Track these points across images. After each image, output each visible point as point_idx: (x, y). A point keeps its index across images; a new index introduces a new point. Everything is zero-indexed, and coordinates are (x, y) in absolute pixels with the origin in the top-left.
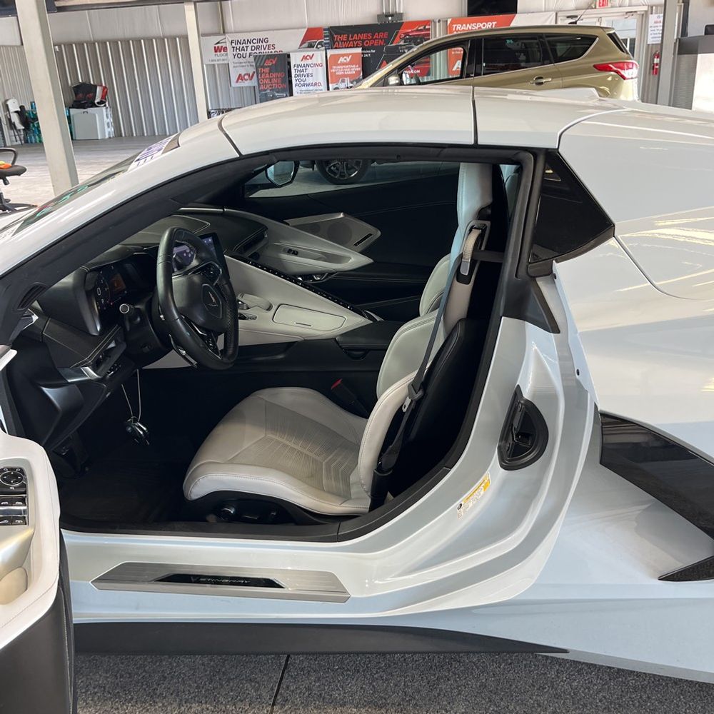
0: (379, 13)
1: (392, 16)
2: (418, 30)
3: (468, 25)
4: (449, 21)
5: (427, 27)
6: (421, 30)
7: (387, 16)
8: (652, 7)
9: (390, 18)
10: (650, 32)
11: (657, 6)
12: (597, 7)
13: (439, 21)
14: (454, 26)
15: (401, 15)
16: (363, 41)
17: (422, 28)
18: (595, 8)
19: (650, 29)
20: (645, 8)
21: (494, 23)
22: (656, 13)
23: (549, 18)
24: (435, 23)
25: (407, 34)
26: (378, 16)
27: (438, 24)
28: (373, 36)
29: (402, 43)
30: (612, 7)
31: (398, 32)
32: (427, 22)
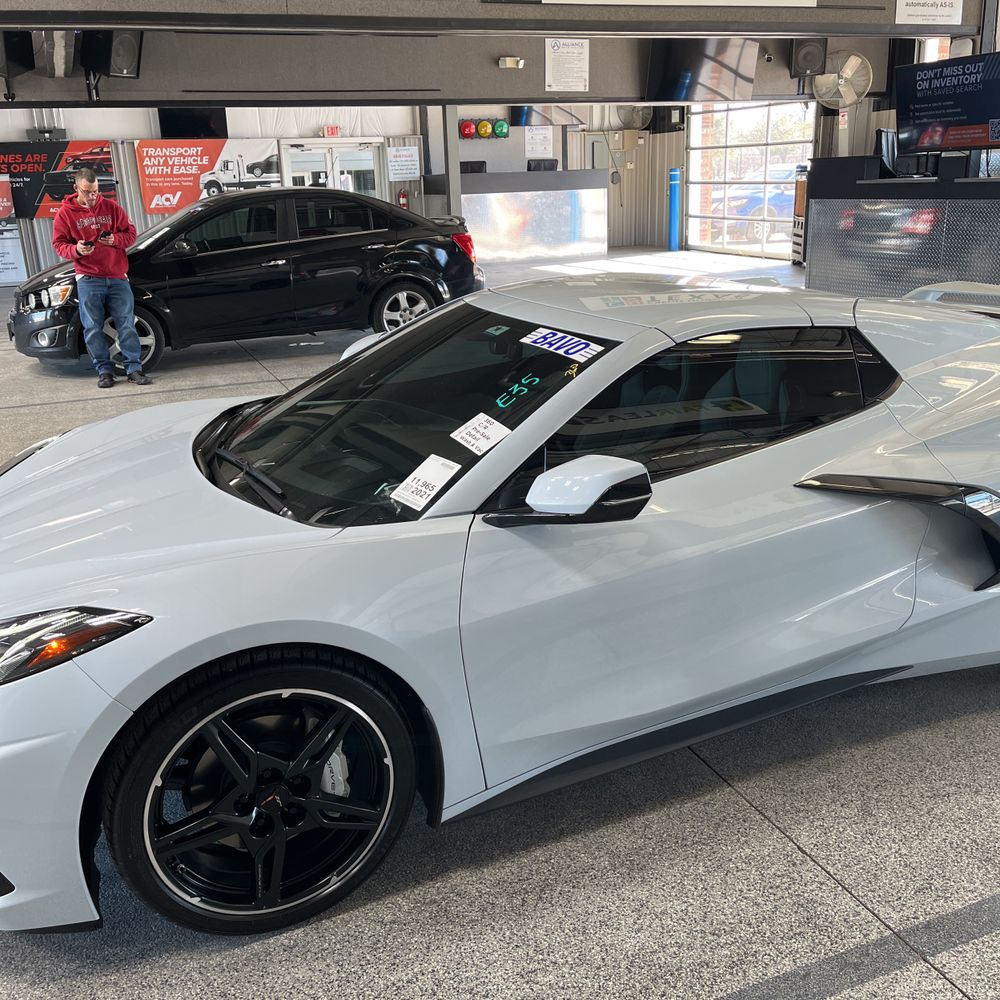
0: (28, 128)
1: (50, 132)
2: (91, 153)
3: (164, 149)
4: (136, 143)
5: (105, 150)
6: (97, 154)
7: (43, 131)
8: (388, 139)
9: (47, 135)
10: (390, 168)
11: (394, 138)
12: (326, 135)
13: (123, 143)
14: (145, 150)
15: (63, 132)
16: (9, 165)
17: (98, 150)
18: (324, 137)
19: (389, 164)
20: (381, 140)
21: (200, 149)
22: (394, 146)
23: (269, 146)
24: (116, 144)
25: (76, 158)
26: (27, 131)
27: (120, 146)
28: (24, 158)
29: (70, 169)
30: (342, 137)
31: (62, 155)
32: (105, 143)
